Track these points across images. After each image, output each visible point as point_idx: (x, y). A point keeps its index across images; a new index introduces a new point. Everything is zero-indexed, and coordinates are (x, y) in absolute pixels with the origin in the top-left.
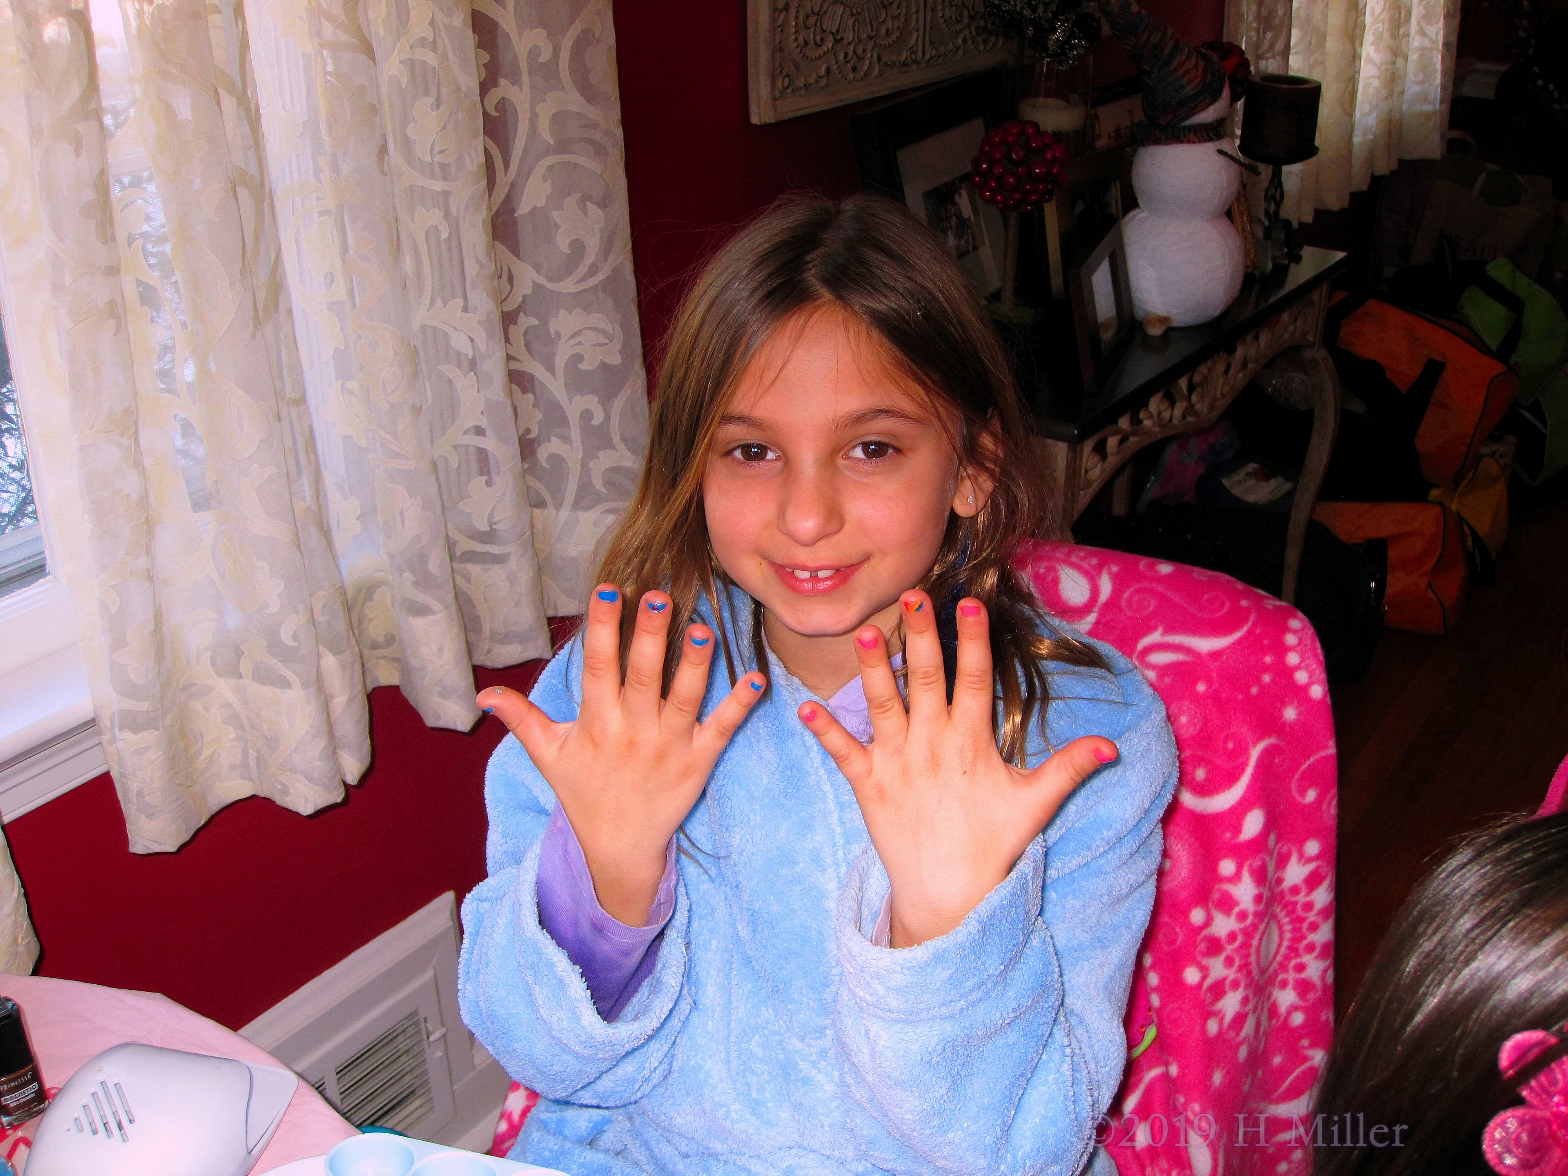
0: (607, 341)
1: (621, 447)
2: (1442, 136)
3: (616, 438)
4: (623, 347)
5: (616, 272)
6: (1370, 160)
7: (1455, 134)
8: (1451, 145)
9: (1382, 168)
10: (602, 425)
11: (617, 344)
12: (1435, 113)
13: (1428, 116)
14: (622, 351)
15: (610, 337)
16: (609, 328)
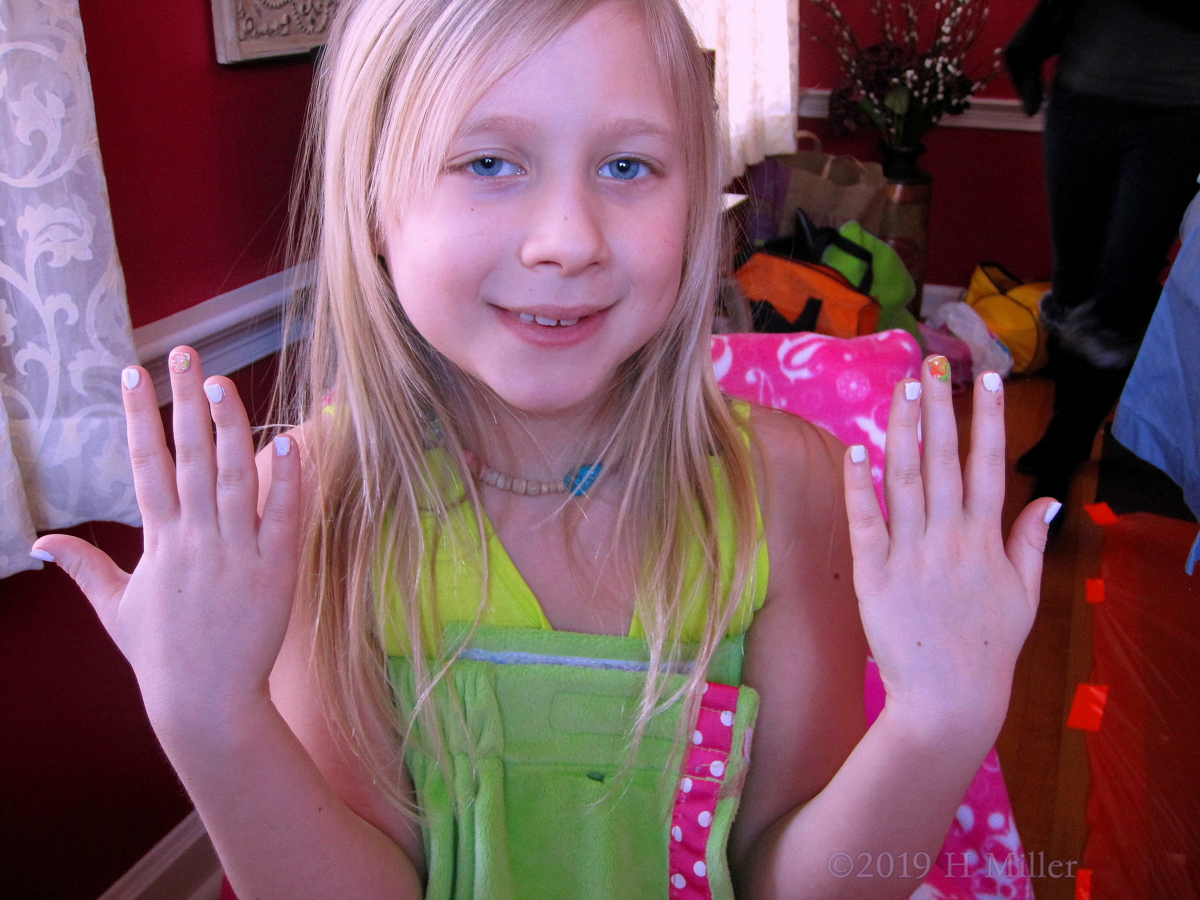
0: (75, 236)
1: (98, 345)
2: (794, 135)
3: (94, 337)
4: (94, 241)
5: (82, 163)
6: (743, 152)
7: (804, 134)
8: (803, 144)
9: (754, 159)
10: (77, 325)
11: (87, 238)
12: (787, 116)
13: (782, 119)
14: (94, 246)
15: (80, 232)
16: (76, 222)
